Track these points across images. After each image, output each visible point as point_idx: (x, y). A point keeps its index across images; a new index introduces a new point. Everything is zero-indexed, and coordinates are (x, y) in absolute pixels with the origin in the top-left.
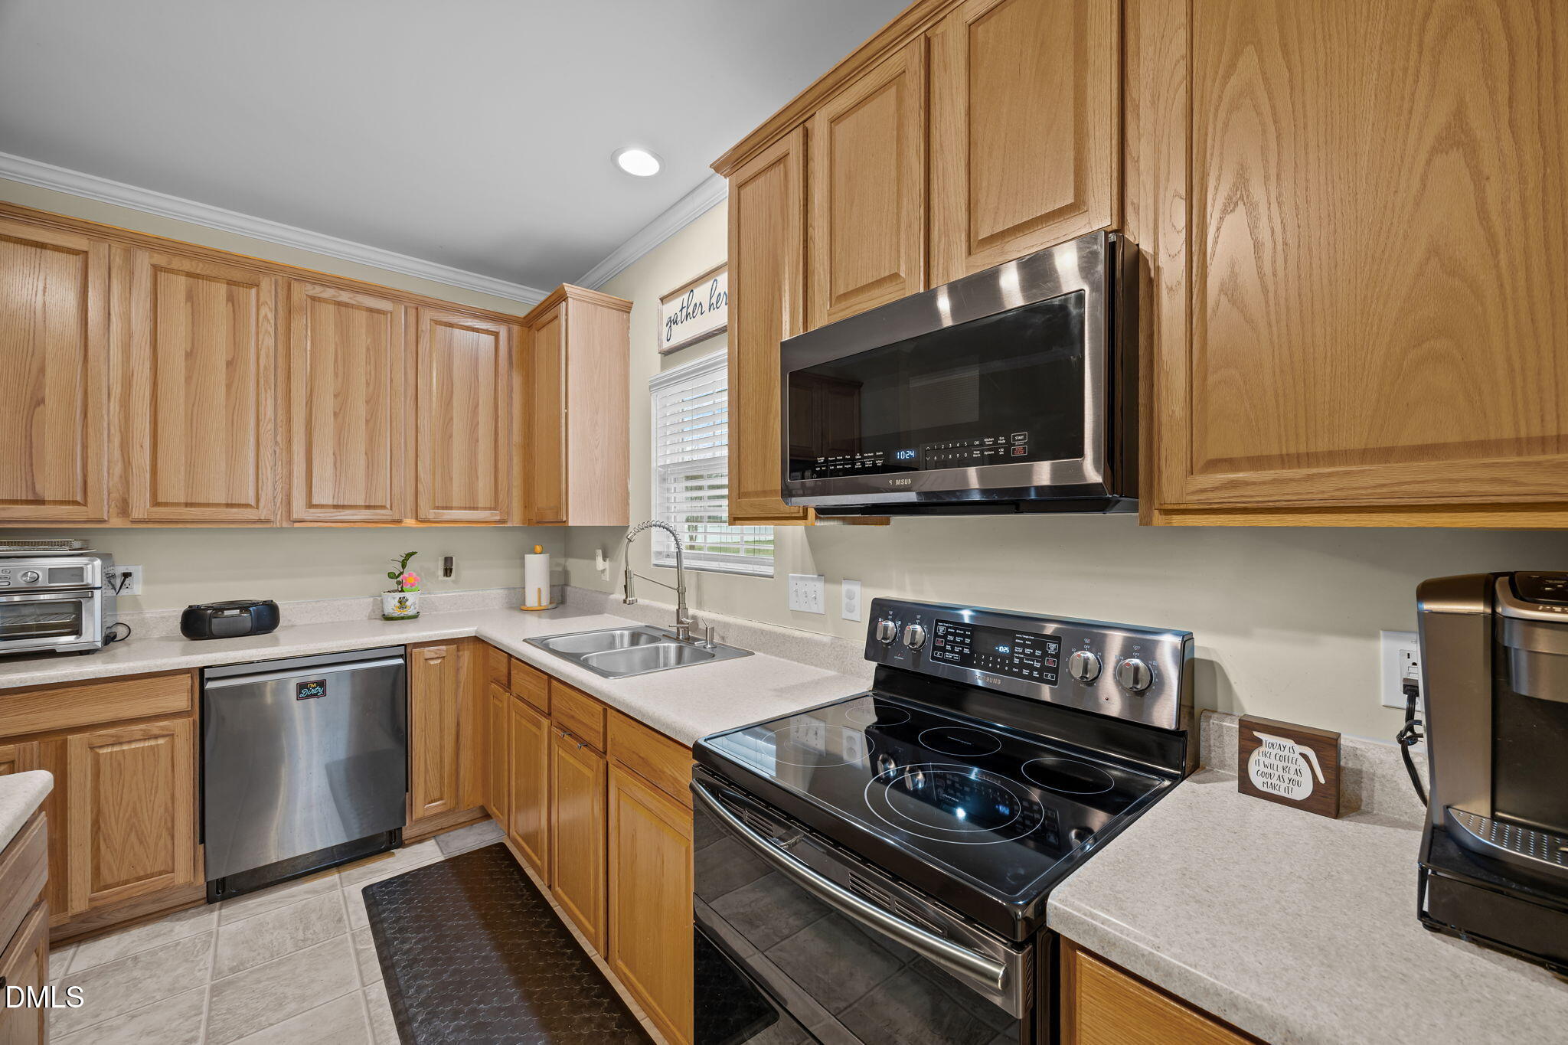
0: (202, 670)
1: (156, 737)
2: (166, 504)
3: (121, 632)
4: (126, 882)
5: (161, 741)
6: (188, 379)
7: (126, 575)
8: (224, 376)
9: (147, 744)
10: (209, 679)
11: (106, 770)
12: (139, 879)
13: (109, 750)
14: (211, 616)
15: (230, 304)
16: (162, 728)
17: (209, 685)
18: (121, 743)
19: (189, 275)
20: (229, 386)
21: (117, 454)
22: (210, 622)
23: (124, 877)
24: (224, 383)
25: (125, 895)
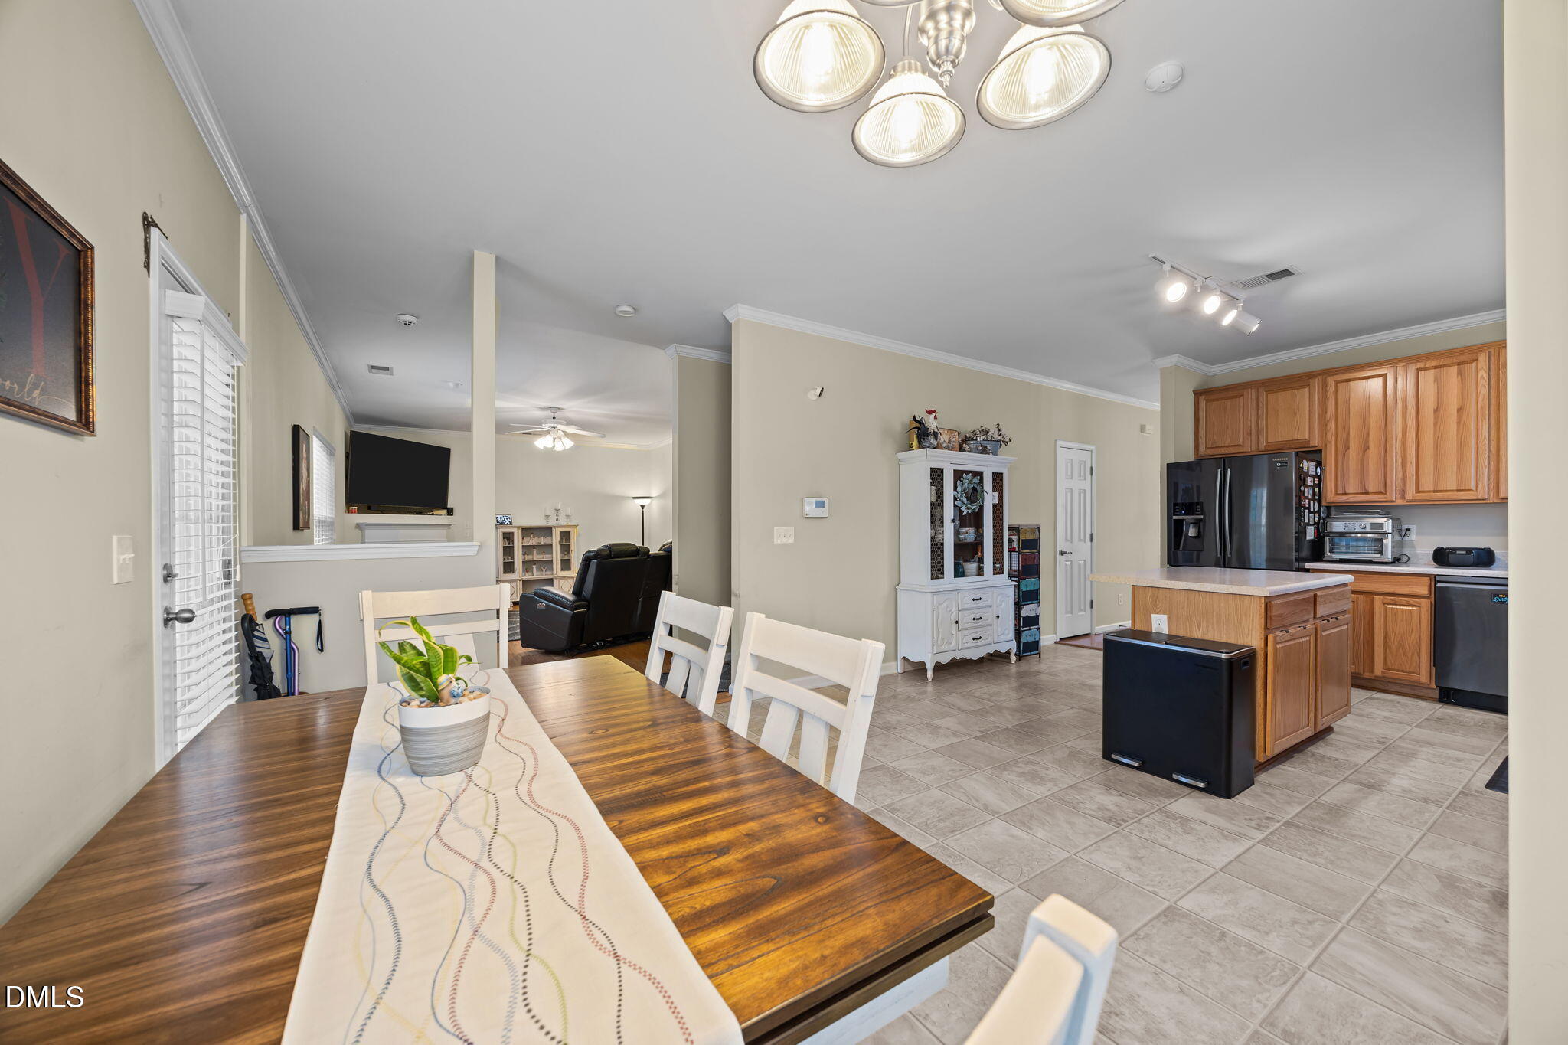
0: (1435, 576)
1: (1412, 606)
2: (1423, 492)
3: (1405, 559)
4: (1398, 671)
5: (1414, 608)
6: (1435, 424)
7: (1408, 530)
8: (1456, 418)
9: (1408, 608)
10: (1439, 582)
11: (1390, 614)
12: (1403, 671)
13: (1391, 606)
14: (1448, 553)
15: (1459, 377)
16: (1416, 602)
17: (1439, 585)
18: (1396, 605)
19: (1436, 367)
20: (1459, 423)
21: (1400, 468)
22: (1448, 556)
23: (1396, 667)
24: (1455, 421)
25: (1397, 677)
